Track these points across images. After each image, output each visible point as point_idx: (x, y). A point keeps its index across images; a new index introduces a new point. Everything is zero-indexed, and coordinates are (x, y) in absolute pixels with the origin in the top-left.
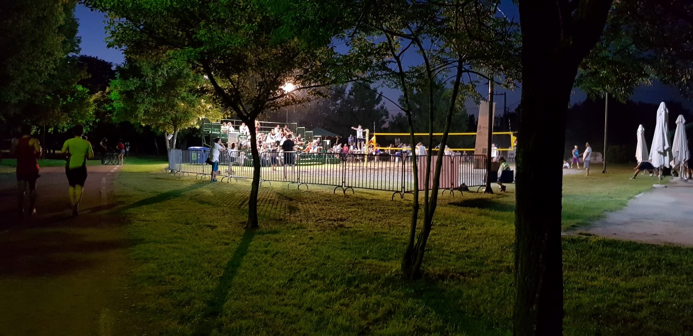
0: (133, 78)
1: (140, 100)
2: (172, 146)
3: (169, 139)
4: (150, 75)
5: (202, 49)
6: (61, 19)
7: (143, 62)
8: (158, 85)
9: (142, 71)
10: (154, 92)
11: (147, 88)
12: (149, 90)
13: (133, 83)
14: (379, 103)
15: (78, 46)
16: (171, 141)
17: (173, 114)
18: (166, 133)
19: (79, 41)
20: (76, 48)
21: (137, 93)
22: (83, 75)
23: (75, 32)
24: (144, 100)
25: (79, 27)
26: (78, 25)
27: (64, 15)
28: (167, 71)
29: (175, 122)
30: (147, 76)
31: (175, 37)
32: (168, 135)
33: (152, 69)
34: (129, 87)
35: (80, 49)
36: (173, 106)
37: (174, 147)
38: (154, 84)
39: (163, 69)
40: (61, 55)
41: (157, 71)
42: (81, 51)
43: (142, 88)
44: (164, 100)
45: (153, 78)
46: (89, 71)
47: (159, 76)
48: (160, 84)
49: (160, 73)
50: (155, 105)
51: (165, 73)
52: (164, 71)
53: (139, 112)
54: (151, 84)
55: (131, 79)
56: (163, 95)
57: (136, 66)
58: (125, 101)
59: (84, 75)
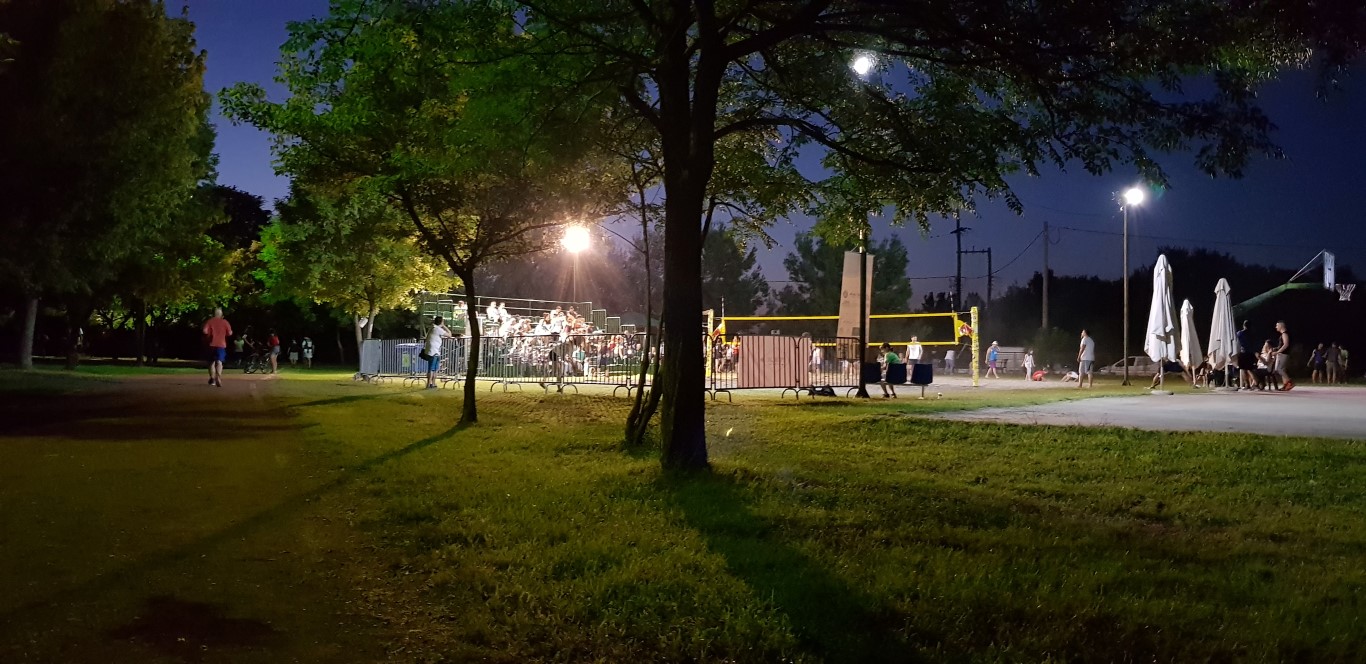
0: (303, 221)
1: (313, 258)
2: (364, 337)
3: (362, 326)
4: (331, 215)
5: (398, 176)
6: (192, 128)
7: (321, 194)
8: (343, 233)
9: (317, 210)
10: (337, 244)
11: (325, 238)
12: (329, 241)
13: (303, 230)
14: (750, 268)
15: (213, 170)
16: (364, 330)
17: (367, 281)
18: (357, 317)
19: (216, 162)
20: (210, 173)
21: (310, 246)
22: (217, 218)
23: (211, 145)
24: (320, 257)
25: (216, 138)
26: (215, 135)
27: (196, 122)
28: (359, 210)
29: (372, 295)
30: (326, 218)
31: (365, 161)
32: (360, 318)
33: (334, 206)
34: (295, 235)
35: (217, 175)
36: (368, 267)
37: (370, 336)
38: (338, 231)
39: (352, 207)
40: (189, 184)
41: (342, 210)
42: (218, 178)
43: (315, 239)
44: (353, 258)
45: (336, 220)
46: (227, 212)
47: (346, 217)
48: (347, 230)
49: (347, 213)
50: (339, 266)
51: (356, 212)
52: (354, 208)
53: (313, 277)
54: (333, 231)
55: (300, 223)
56: (353, 250)
57: (308, 202)
58: (287, 261)
59: (220, 218)
